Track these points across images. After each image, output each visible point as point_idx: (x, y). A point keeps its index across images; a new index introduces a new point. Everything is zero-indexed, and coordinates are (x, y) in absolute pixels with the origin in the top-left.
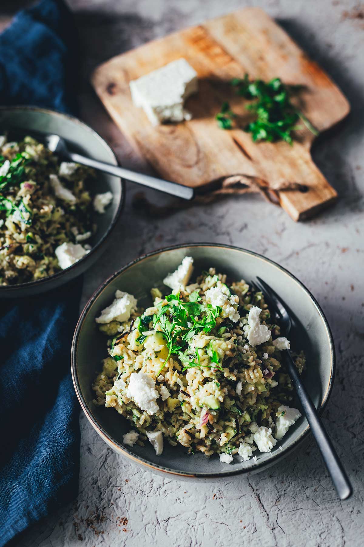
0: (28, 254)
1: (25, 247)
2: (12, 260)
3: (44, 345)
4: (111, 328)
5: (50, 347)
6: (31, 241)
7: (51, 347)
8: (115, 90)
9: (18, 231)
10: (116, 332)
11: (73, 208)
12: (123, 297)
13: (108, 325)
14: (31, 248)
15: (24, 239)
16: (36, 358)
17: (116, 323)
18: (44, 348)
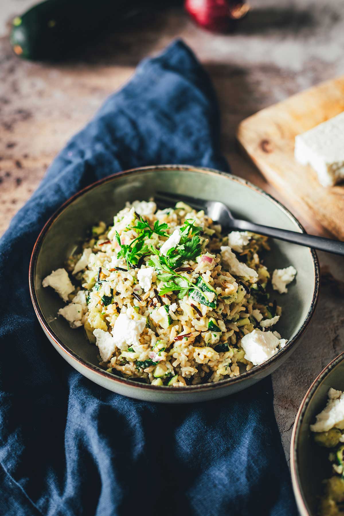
0: (210, 345)
1: (206, 336)
2: (191, 352)
3: (245, 463)
4: (330, 438)
5: (253, 464)
6: (214, 328)
7: (255, 464)
8: (269, 147)
9: (198, 315)
10: (337, 442)
11: (255, 286)
12: (342, 397)
13: (327, 434)
14: (213, 337)
15: (205, 326)
16: (238, 479)
17: (336, 430)
18: (246, 466)
